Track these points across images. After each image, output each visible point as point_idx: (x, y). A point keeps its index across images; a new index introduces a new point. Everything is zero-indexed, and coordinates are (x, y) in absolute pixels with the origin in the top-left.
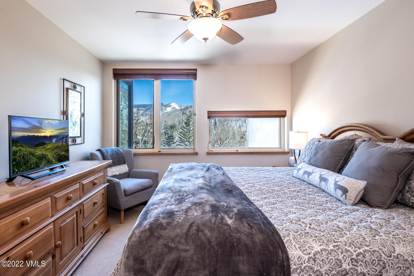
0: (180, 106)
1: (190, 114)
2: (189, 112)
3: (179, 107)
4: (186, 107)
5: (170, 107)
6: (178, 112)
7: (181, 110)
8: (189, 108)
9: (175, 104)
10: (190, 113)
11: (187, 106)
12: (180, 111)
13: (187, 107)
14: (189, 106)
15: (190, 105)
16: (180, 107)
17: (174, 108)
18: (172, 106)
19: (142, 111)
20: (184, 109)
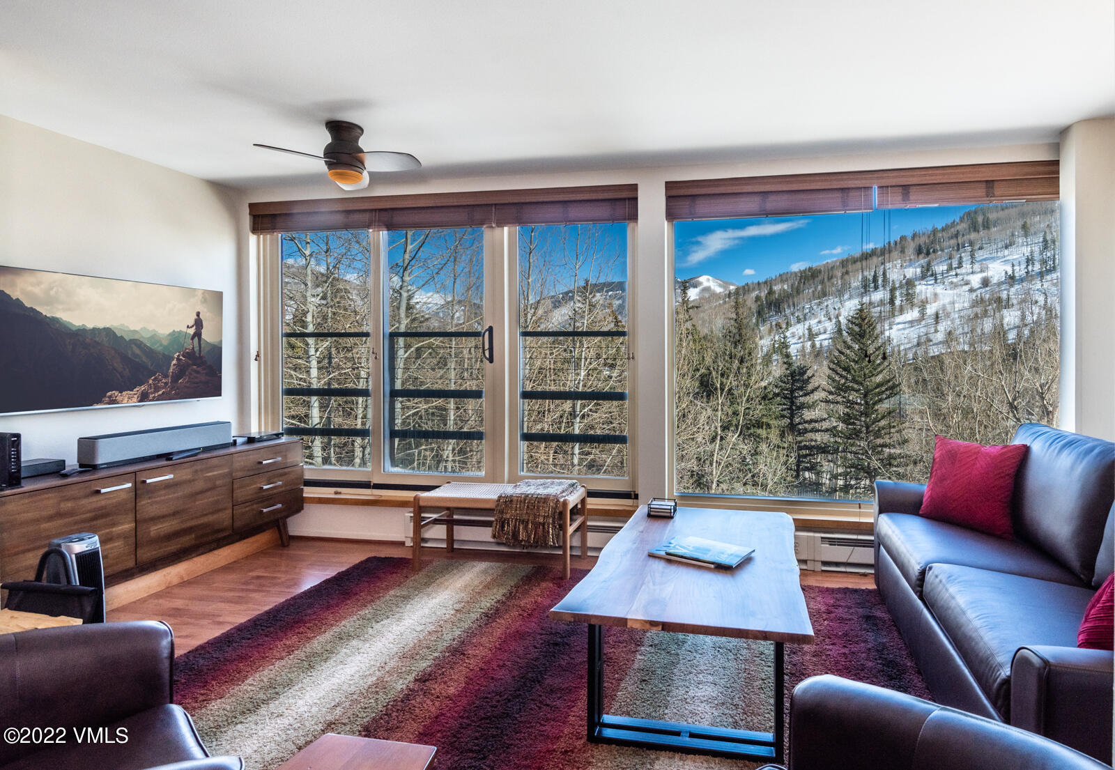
0: (725, 284)
1: (759, 306)
2: (756, 301)
3: (720, 286)
4: (744, 287)
5: (697, 287)
6: (721, 302)
7: (729, 295)
8: (754, 289)
9: (708, 280)
10: (759, 303)
11: (747, 284)
12: (727, 299)
13: (746, 287)
14: (753, 283)
15: (756, 281)
16: (725, 288)
17: (707, 289)
18: (700, 283)
19: (619, 299)
20: (737, 292)
